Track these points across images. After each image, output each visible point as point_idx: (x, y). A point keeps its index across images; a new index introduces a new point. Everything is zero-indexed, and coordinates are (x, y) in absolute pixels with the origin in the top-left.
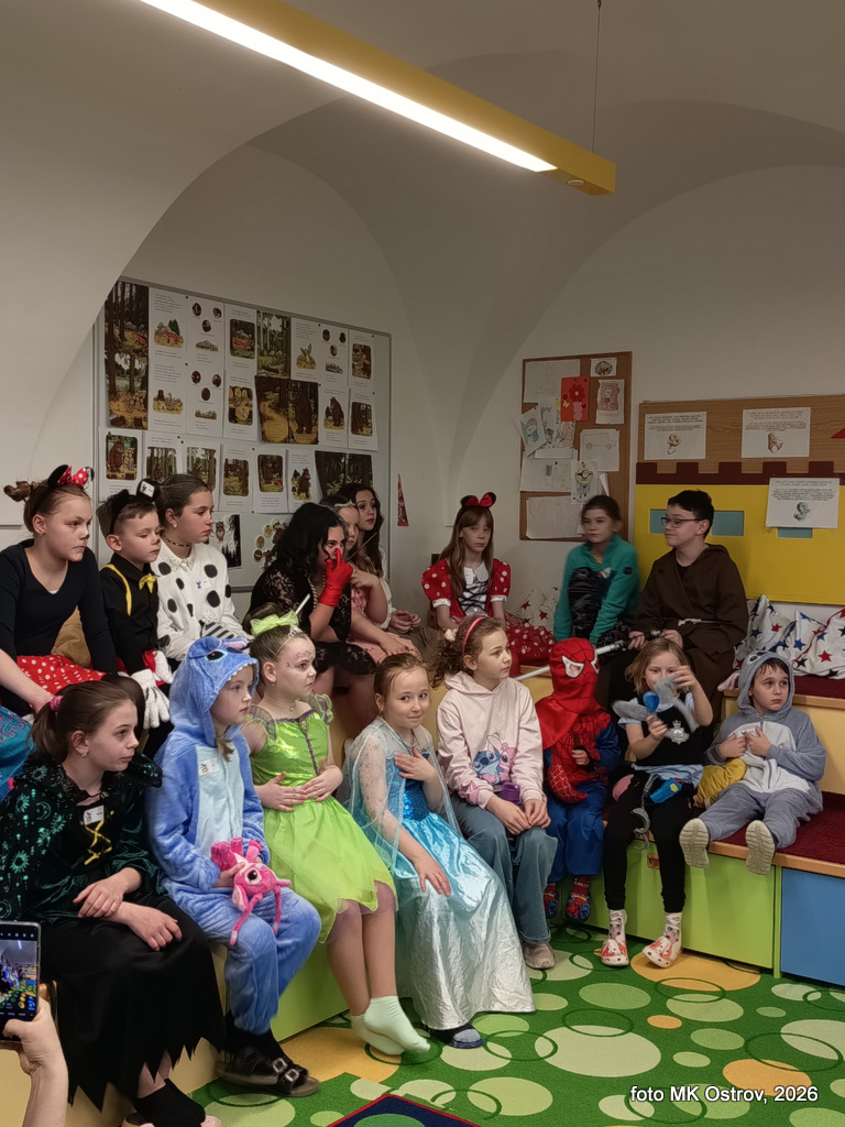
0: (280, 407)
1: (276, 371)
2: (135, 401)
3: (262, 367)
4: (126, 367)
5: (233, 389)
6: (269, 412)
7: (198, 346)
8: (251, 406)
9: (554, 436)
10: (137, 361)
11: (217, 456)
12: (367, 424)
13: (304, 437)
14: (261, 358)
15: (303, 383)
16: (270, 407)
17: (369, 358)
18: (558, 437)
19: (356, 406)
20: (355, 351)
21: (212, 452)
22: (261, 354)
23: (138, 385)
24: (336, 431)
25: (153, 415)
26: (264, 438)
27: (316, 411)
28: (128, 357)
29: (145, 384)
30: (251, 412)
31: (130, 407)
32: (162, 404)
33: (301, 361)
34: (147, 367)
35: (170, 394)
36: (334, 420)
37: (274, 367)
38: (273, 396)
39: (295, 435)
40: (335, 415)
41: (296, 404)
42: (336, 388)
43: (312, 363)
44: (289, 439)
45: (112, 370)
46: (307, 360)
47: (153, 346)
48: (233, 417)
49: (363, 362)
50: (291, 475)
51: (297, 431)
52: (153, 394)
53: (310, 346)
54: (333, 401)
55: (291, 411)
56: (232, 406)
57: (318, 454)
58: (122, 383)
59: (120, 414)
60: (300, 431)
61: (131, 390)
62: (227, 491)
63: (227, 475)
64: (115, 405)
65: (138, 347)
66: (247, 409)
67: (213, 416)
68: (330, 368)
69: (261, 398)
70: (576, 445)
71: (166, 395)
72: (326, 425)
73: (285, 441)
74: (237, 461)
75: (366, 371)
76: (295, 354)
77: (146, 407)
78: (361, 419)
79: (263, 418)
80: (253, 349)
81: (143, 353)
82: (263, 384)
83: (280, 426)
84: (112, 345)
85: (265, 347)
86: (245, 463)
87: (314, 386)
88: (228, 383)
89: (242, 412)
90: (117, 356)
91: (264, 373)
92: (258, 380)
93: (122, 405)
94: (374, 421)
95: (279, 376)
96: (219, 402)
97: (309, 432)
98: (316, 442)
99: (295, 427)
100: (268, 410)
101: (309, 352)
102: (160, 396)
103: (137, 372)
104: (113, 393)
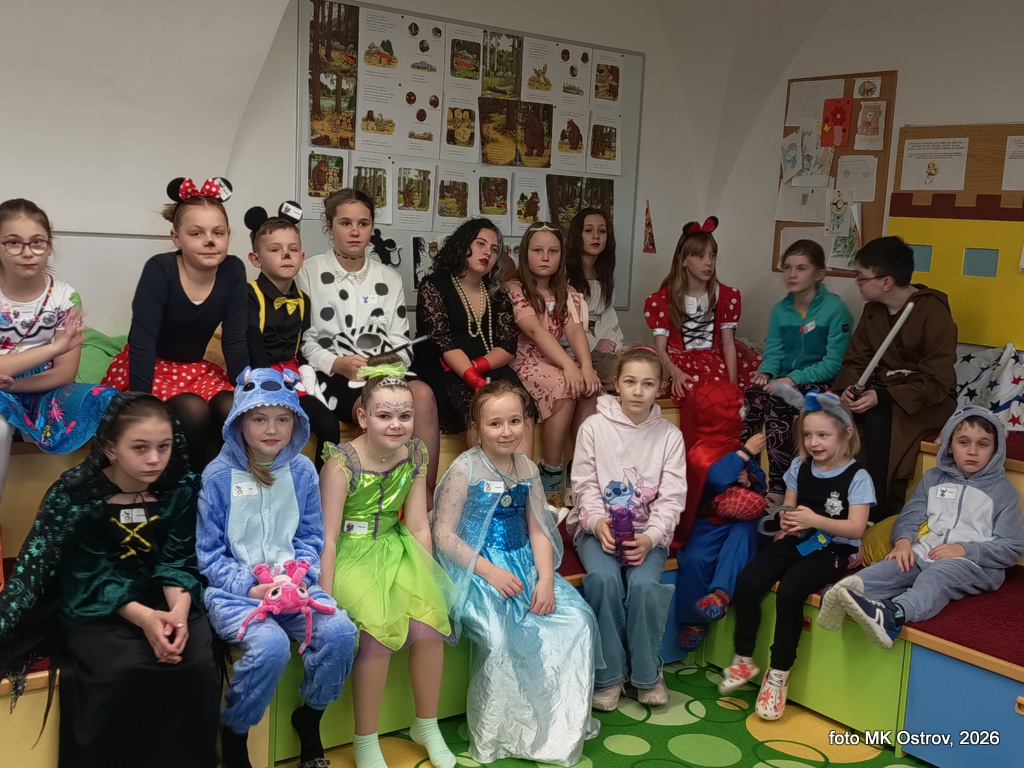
0: (507, 129)
1: (504, 93)
2: (342, 121)
3: (487, 87)
4: (332, 87)
5: (453, 110)
6: (493, 134)
7: (413, 66)
8: (473, 128)
9: (813, 161)
10: (344, 81)
11: (431, 177)
12: (610, 147)
13: (535, 160)
14: (487, 79)
15: (534, 104)
16: (494, 128)
17: (616, 79)
18: (816, 163)
19: (597, 129)
20: (600, 71)
21: (426, 173)
22: (487, 75)
23: (345, 105)
24: (573, 154)
25: (361, 135)
26: (486, 159)
27: (550, 134)
28: (335, 77)
29: (353, 104)
30: (472, 135)
31: (336, 128)
32: (372, 124)
33: (533, 83)
34: (356, 88)
35: (381, 115)
36: (571, 143)
37: (501, 89)
38: (499, 118)
39: (523, 158)
40: (572, 138)
41: (526, 126)
42: (575, 109)
43: (547, 85)
44: (517, 161)
45: (316, 89)
46: (540, 80)
47: (363, 67)
48: (451, 138)
49: (609, 82)
50: (517, 198)
51: (527, 154)
52: (361, 114)
53: (545, 68)
54: (571, 123)
55: (520, 134)
56: (451, 127)
57: (549, 178)
58: (327, 103)
59: (323, 133)
60: (530, 154)
61: (337, 110)
62: (442, 212)
63: (442, 196)
64: (318, 125)
65: (346, 67)
66: (469, 131)
67: (429, 138)
68: (567, 89)
69: (485, 119)
70: (833, 172)
71: (376, 116)
72: (561, 148)
73: (511, 164)
74: (455, 183)
75: (613, 92)
76: (527, 74)
77: (354, 127)
78: (603, 142)
79: (485, 141)
80: (477, 70)
81: (352, 73)
82: (487, 107)
83: (506, 148)
84: (317, 65)
85: (492, 68)
86: (465, 185)
87: (549, 109)
88: (447, 103)
89: (462, 133)
90: (322, 75)
91: (489, 95)
92: (482, 102)
93: (327, 124)
94: (618, 144)
95: (507, 97)
96: (437, 122)
97: (540, 154)
98: (548, 165)
99: (523, 150)
100: (492, 132)
101: (544, 73)
102: (370, 116)
103: (344, 93)
104: (316, 112)
